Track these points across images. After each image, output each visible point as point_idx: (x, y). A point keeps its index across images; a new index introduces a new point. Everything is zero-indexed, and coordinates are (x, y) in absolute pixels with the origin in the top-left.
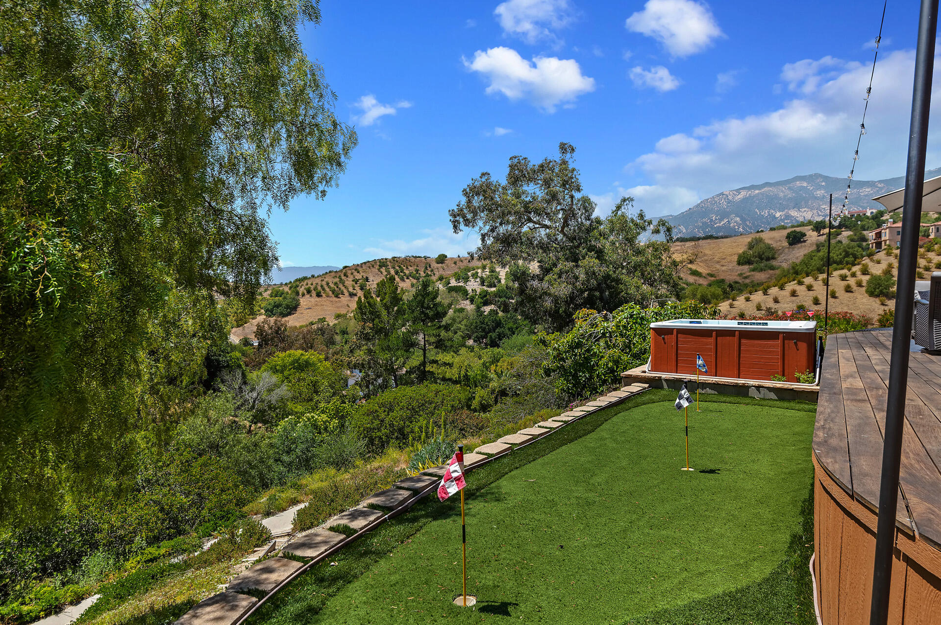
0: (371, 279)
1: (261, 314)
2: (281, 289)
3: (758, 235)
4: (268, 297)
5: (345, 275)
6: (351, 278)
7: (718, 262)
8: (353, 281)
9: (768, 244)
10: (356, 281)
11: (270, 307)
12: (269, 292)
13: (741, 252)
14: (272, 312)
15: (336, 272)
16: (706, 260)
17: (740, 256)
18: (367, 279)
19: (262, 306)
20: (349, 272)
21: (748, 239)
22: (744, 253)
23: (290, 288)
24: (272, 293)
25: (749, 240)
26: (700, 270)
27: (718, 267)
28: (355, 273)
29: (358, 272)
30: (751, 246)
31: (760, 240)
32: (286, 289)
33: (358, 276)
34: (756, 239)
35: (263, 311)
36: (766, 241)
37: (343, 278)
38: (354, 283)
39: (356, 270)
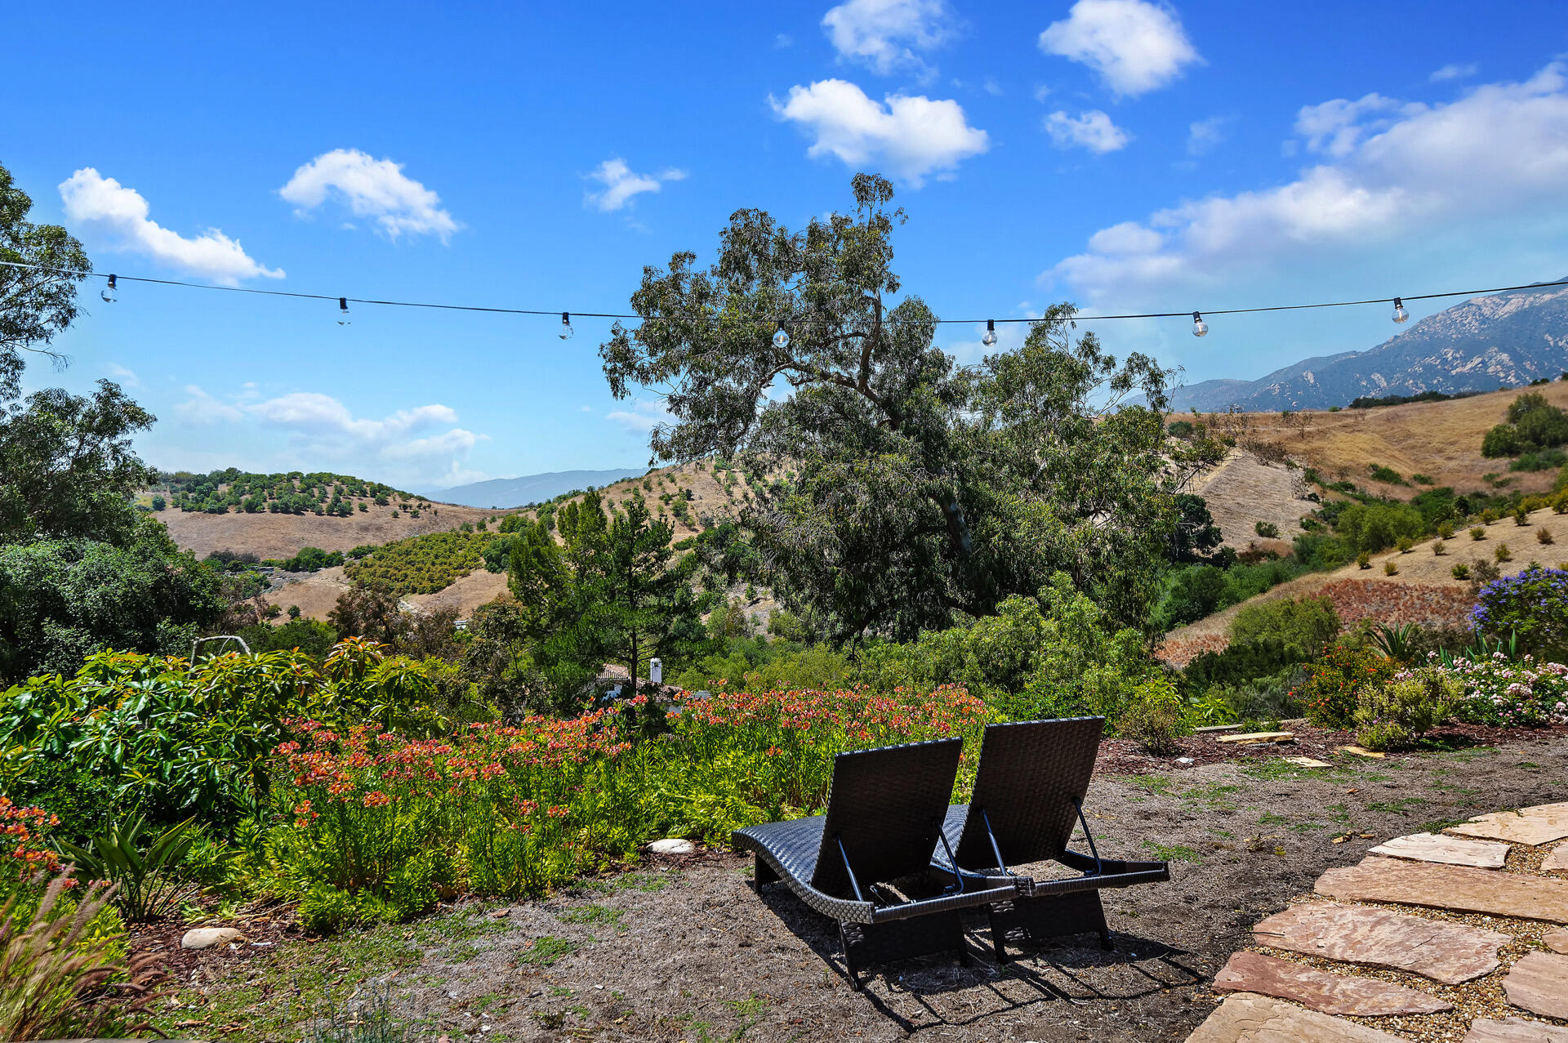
0: (696, 495)
1: (477, 567)
2: (520, 515)
3: (1531, 391)
4: (497, 532)
5: (647, 487)
6: (657, 493)
7: (1440, 451)
8: (661, 498)
9: (1556, 410)
10: (667, 499)
11: (494, 553)
12: (499, 522)
13: (1491, 427)
14: (498, 560)
15: (630, 481)
16: (1413, 447)
17: (1489, 437)
18: (689, 495)
19: (483, 549)
20: (655, 480)
21: (1509, 400)
22: (1497, 430)
23: (539, 515)
24: (504, 524)
25: (1512, 401)
26: (1397, 468)
27: (1439, 460)
28: (667, 483)
29: (673, 481)
30: (1515, 415)
31: (1535, 402)
32: (532, 516)
33: (672, 489)
34: (1527, 399)
35: (482, 561)
36: (1551, 403)
37: (642, 492)
38: (662, 503)
39: (668, 475)
